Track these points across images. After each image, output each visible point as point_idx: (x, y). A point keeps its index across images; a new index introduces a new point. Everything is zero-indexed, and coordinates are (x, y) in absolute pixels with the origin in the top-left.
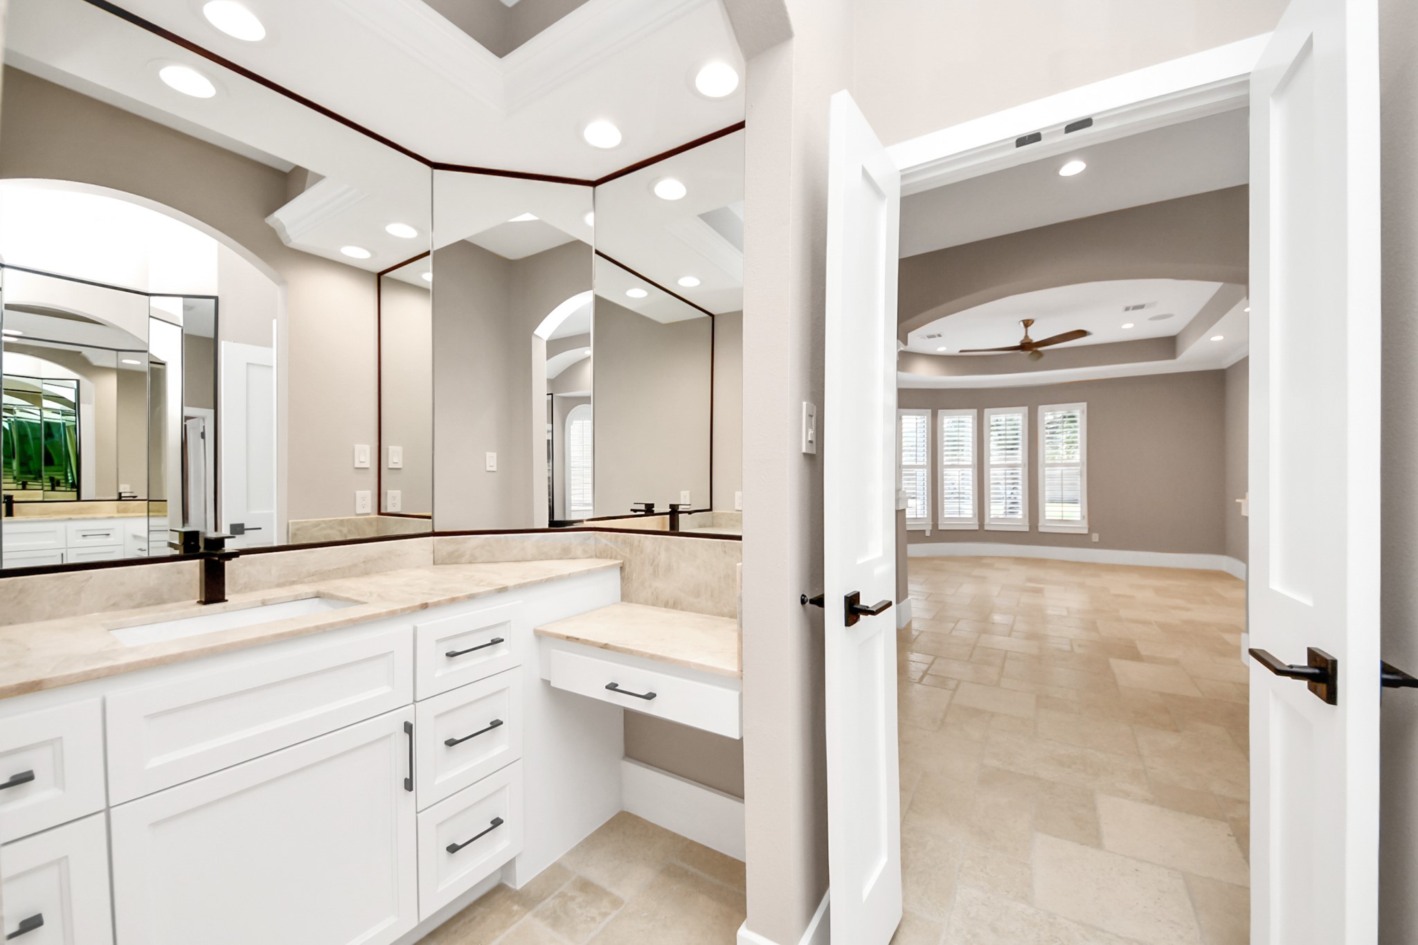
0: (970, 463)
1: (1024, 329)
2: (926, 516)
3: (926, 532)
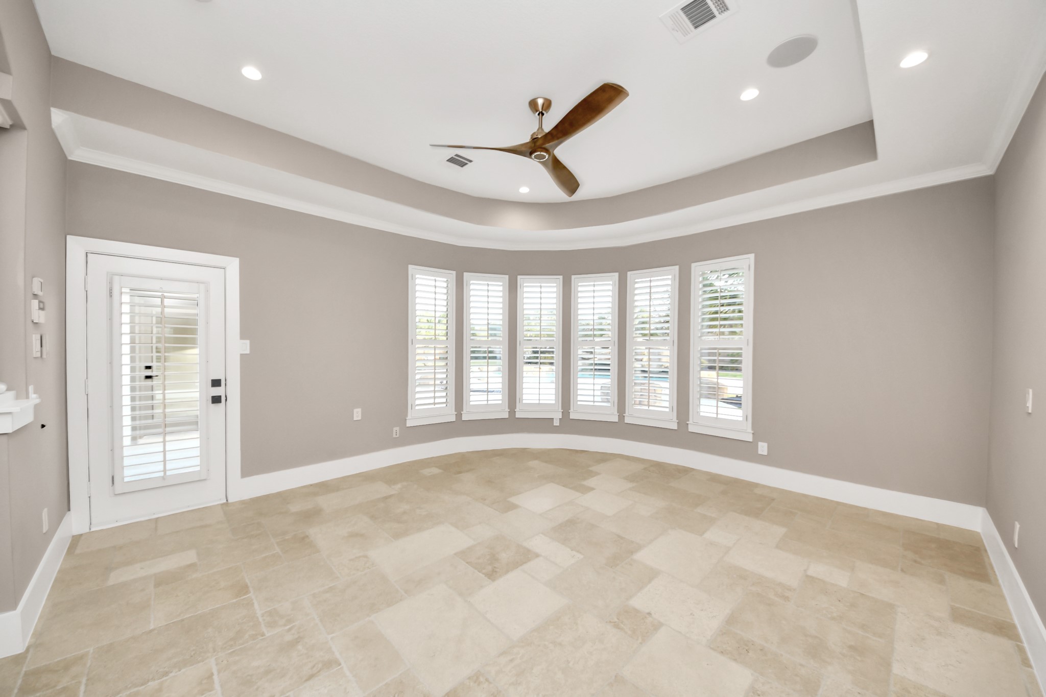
2: (553, 402)
3: (554, 420)
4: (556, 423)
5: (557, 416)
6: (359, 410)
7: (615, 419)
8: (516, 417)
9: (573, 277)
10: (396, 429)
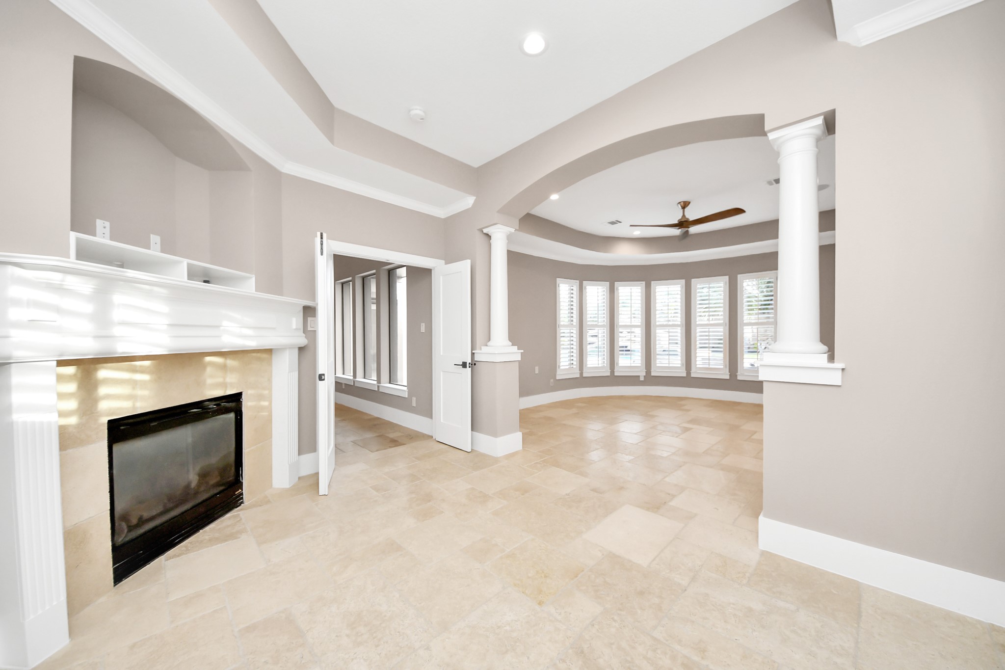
0: (679, 323)
1: (682, 210)
2: (640, 365)
3: (641, 377)
4: (642, 379)
5: (642, 374)
6: (537, 367)
7: (684, 375)
8: (615, 375)
9: (652, 282)
10: (552, 380)
